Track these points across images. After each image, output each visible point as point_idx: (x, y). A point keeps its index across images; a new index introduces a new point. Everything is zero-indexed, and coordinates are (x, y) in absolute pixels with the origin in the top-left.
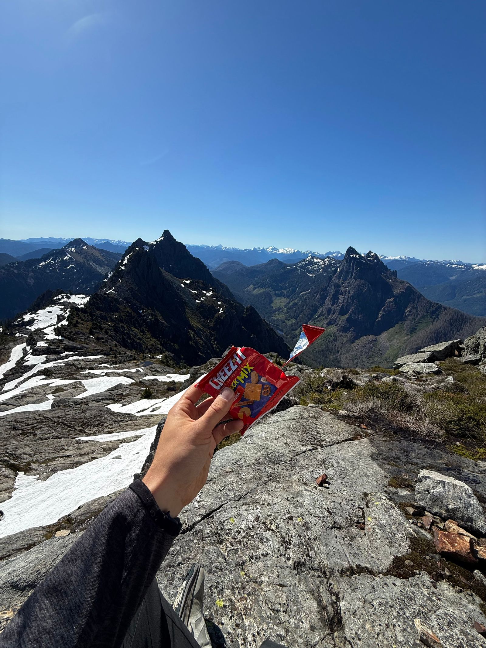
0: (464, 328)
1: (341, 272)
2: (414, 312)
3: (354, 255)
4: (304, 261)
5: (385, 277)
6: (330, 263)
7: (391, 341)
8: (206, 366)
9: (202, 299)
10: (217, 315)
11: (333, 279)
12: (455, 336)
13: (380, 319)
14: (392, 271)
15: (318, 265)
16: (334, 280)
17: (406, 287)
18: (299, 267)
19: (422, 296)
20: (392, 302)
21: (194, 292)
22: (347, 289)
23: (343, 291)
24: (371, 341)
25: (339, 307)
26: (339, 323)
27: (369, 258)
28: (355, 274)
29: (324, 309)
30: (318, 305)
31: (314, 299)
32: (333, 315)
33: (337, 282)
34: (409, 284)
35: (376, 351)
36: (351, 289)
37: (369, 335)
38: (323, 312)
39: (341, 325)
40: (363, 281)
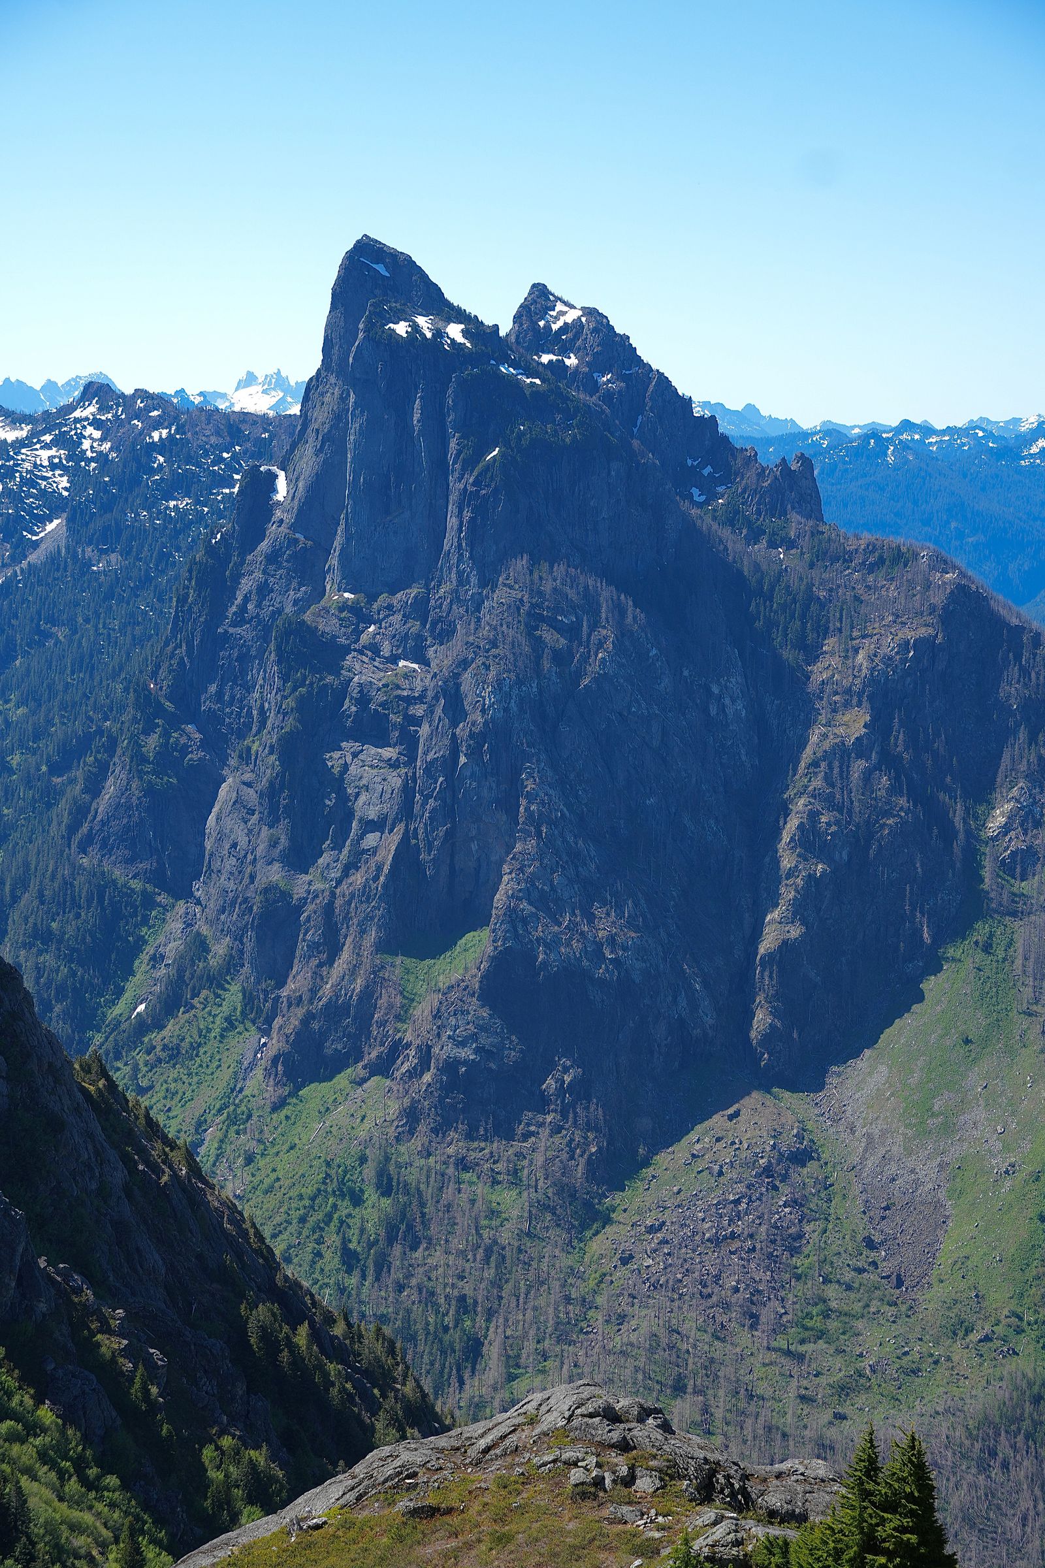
3: (422, 324)
5: (732, 518)
6: (136, 455)
7: (948, 1129)
11: (247, 584)
13: (795, 932)
16: (263, 590)
17: (938, 599)
20: (861, 748)
22: (409, 675)
23: (381, 697)
24: (768, 1171)
25: (379, 868)
26: (408, 1037)
27: (546, 358)
28: (467, 515)
29: (211, 911)
30: (136, 885)
31: (73, 829)
32: (331, 962)
33: (289, 609)
34: (954, 567)
35: (838, 1262)
36: (464, 664)
37: (737, 1114)
38: (200, 946)
39: (443, 1051)
40: (560, 570)
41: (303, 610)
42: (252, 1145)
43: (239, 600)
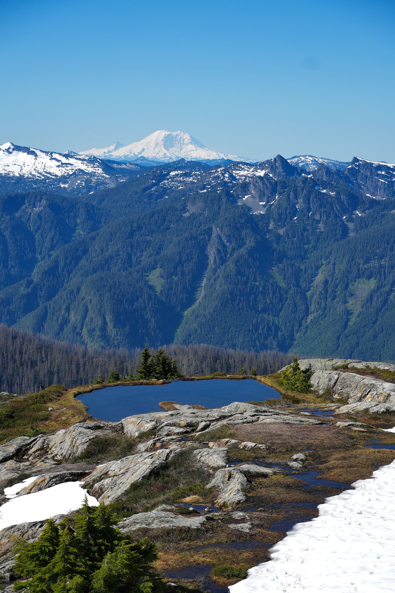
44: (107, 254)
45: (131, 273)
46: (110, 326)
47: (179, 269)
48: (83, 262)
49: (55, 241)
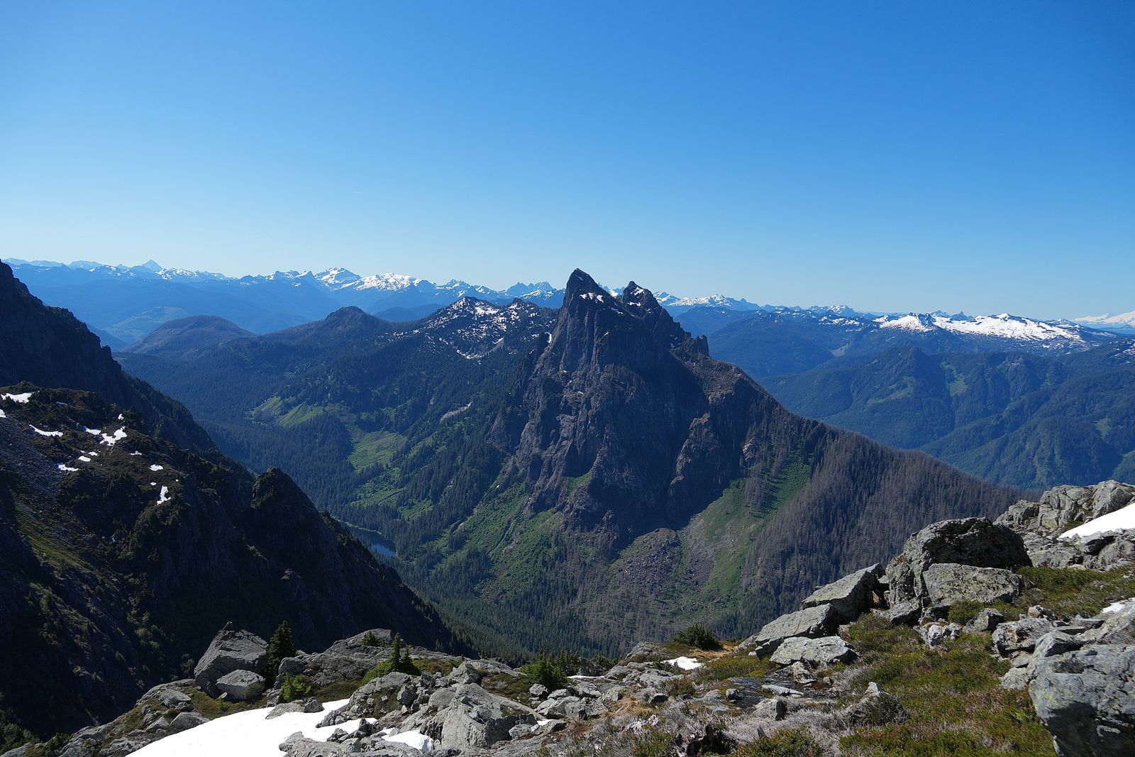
0: (882, 483)
1: (559, 343)
2: (763, 449)
3: (590, 294)
4: (445, 313)
5: (680, 354)
6: (526, 320)
7: (718, 539)
8: (133, 719)
9: (82, 458)
10: (146, 514)
11: (538, 366)
12: (867, 508)
13: (681, 478)
14: (694, 336)
15: (489, 324)
16: (542, 367)
17: (734, 382)
18: (432, 332)
19: (777, 404)
20: (706, 425)
21: (48, 434)
22: (580, 396)
23: (570, 402)
24: (664, 548)
25: (565, 452)
26: (568, 501)
27: (631, 304)
28: (598, 351)
29: (520, 460)
30: (501, 450)
31: (485, 433)
32: (550, 477)
33: (549, 374)
34: (742, 372)
35: (680, 576)
36: (592, 394)
37: (658, 531)
38: (516, 470)
39: (576, 506)
40: (623, 368)
41: (552, 374)
42: (523, 529)
43: (535, 370)
44: (1064, 403)
45: (1081, 419)
46: (1057, 457)
47: (1125, 420)
48: (1044, 406)
49: (1026, 388)
